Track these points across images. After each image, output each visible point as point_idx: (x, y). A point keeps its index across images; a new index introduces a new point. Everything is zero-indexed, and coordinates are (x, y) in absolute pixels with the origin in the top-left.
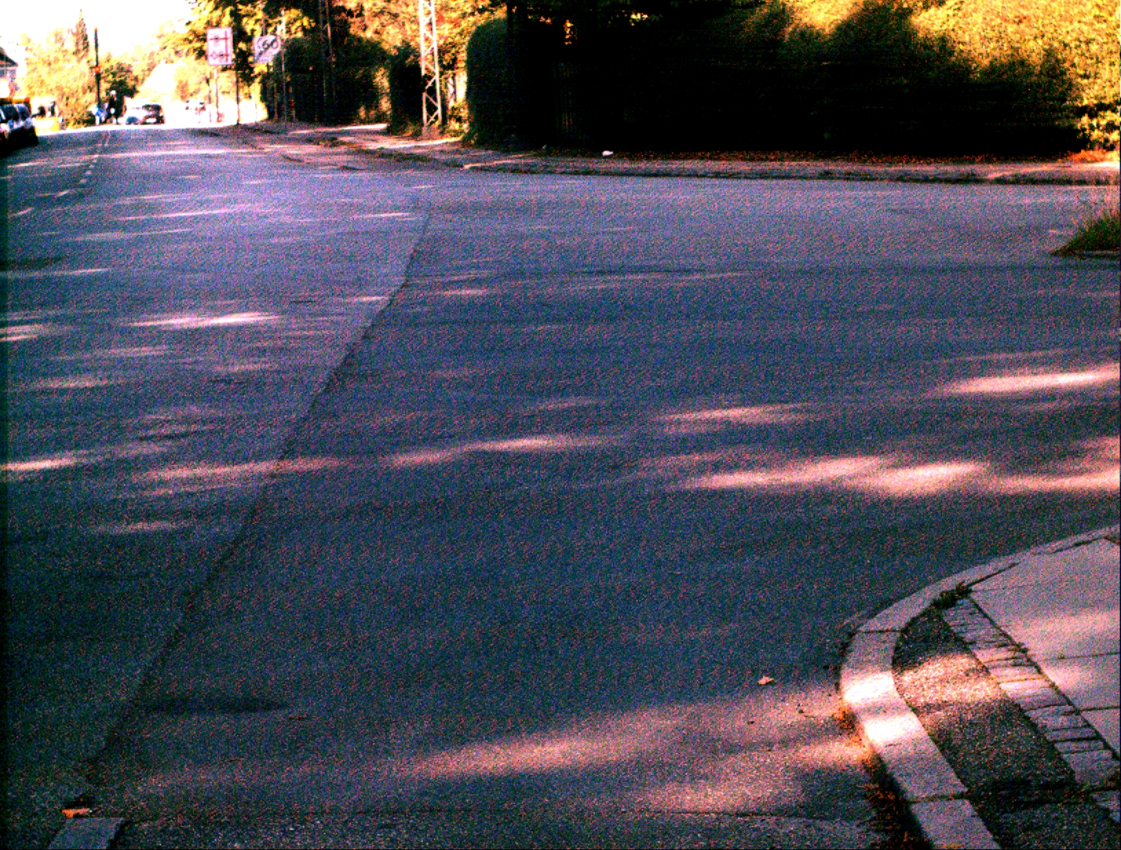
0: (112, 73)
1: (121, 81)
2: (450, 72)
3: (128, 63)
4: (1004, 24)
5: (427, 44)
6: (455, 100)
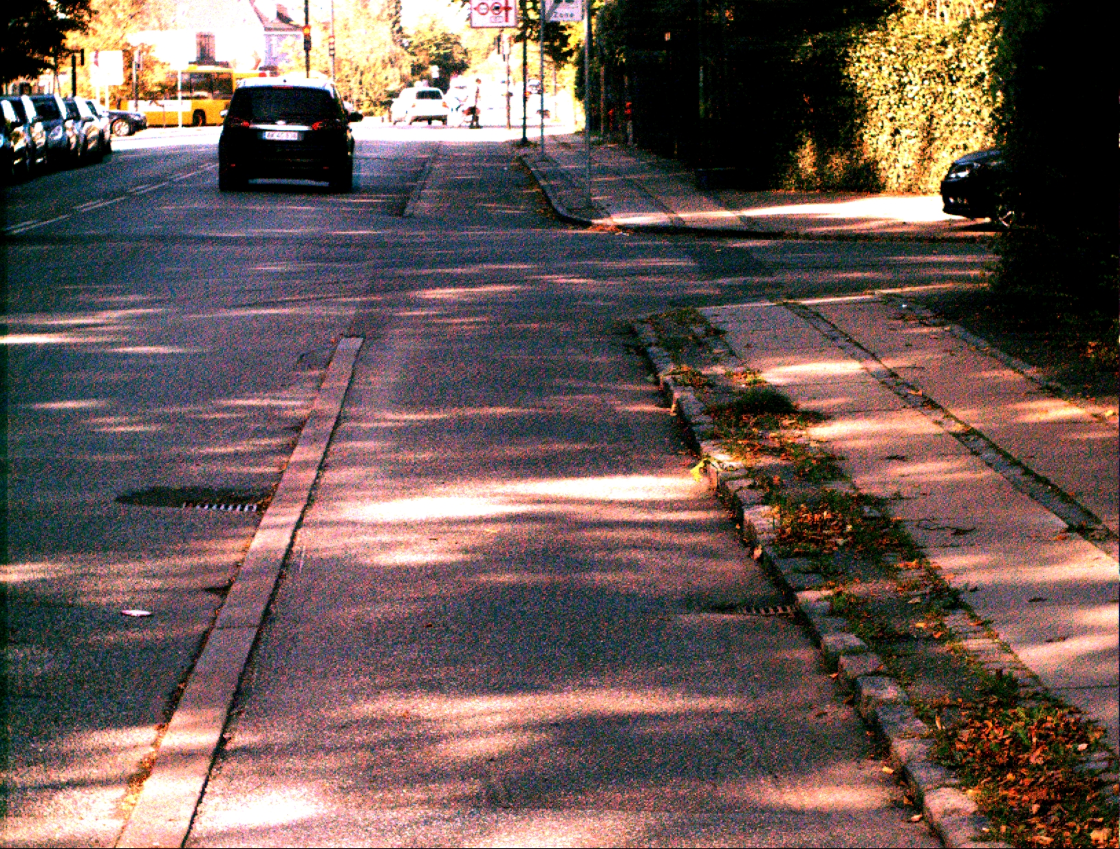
0: (436, 45)
1: (445, 54)
3: (456, 34)
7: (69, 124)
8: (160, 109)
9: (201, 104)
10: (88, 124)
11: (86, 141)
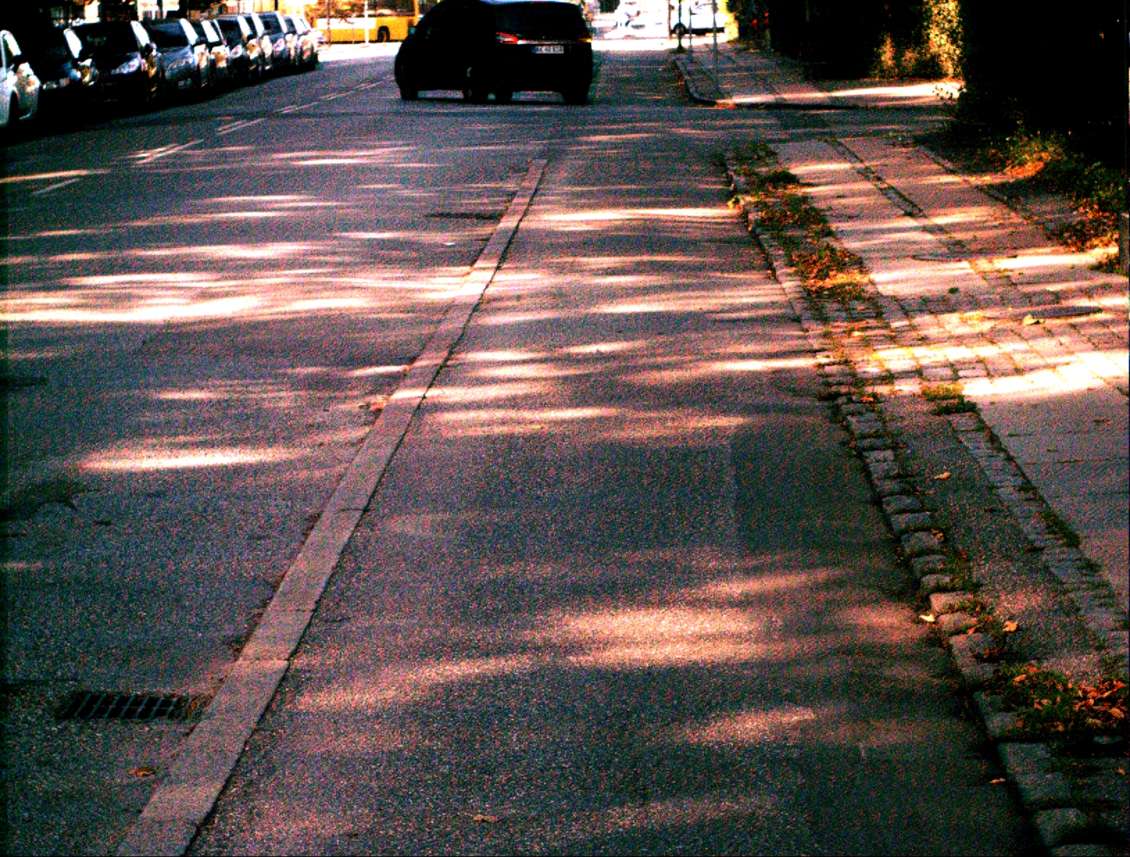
7: (289, 37)
8: (348, 27)
9: (386, 21)
10: (303, 38)
11: (302, 52)
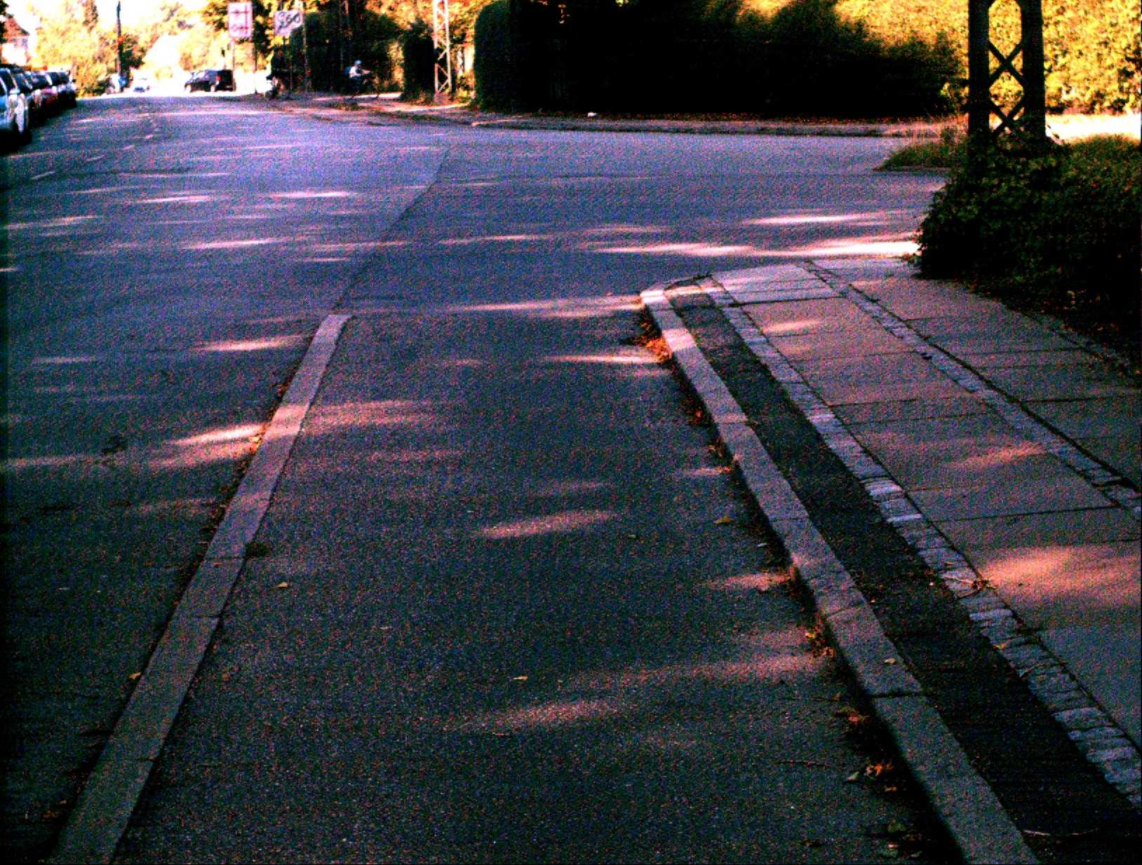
1: (127, 52)
2: (459, 46)
4: (907, 12)
5: (439, 21)
6: (464, 71)
